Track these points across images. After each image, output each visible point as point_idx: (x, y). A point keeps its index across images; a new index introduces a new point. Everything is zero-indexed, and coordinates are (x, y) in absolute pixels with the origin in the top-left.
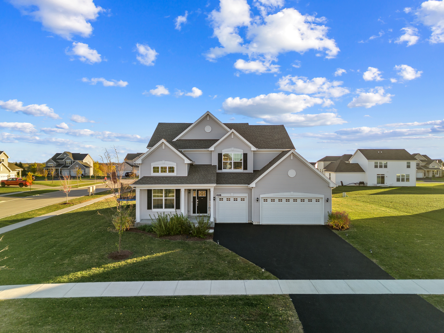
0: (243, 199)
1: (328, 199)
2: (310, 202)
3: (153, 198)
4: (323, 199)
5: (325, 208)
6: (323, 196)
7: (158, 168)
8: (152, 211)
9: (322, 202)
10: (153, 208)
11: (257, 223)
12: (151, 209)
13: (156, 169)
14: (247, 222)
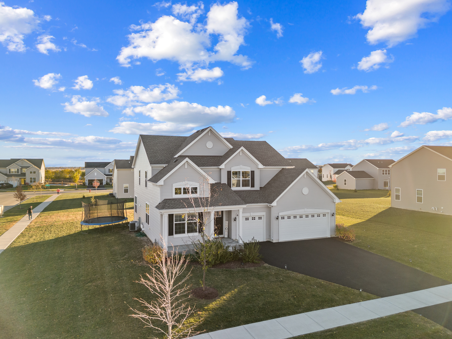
0: (260, 218)
1: (333, 213)
2: (319, 217)
3: (174, 223)
4: (330, 213)
5: (331, 222)
6: (329, 211)
7: (180, 189)
8: (174, 237)
9: (328, 216)
10: (175, 234)
11: (276, 240)
12: (173, 235)
13: (178, 191)
14: (265, 241)
